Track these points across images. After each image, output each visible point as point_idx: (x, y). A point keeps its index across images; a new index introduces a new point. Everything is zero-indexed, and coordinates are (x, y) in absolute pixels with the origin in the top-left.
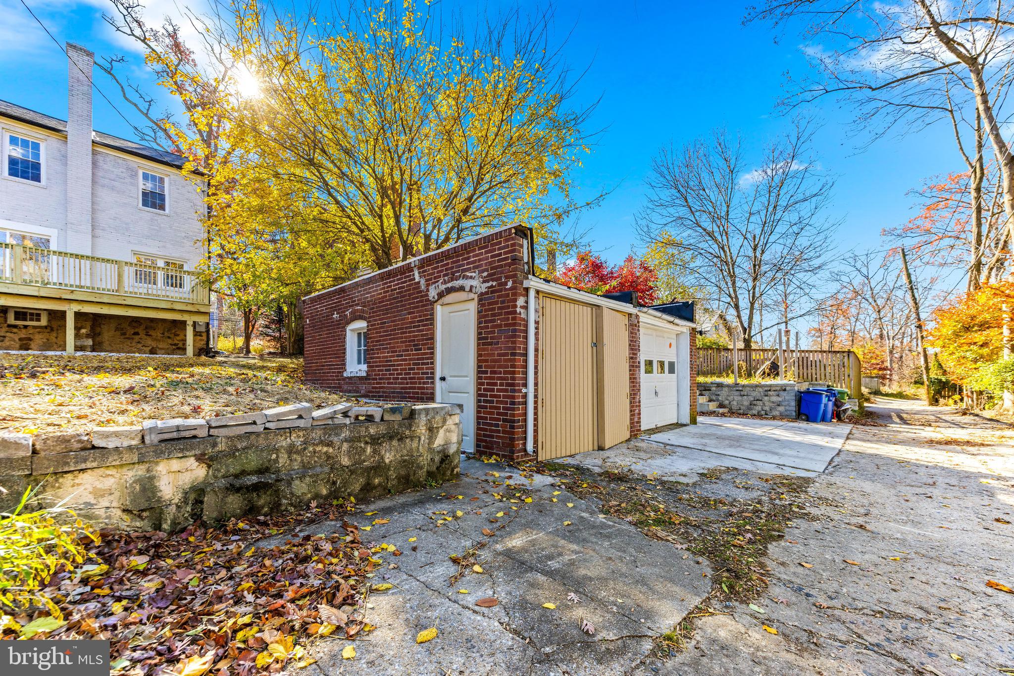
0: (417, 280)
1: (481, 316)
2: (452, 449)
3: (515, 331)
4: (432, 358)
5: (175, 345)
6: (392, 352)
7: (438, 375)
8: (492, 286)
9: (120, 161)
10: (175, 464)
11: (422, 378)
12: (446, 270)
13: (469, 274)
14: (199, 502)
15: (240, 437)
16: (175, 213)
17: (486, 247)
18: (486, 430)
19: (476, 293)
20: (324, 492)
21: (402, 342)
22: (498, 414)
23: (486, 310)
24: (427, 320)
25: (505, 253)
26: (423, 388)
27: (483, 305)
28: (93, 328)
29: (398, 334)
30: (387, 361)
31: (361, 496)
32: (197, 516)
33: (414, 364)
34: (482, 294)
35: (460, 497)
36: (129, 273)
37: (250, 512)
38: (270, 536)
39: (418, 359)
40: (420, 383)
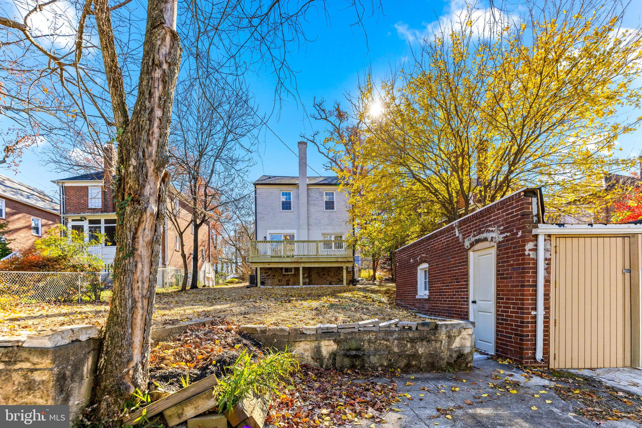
0: (457, 235)
1: (499, 258)
2: (467, 351)
3: (524, 268)
4: (467, 288)
5: (339, 279)
6: (443, 283)
7: (471, 299)
8: (507, 236)
9: (317, 190)
10: (327, 343)
11: (461, 301)
12: (476, 227)
13: (491, 229)
14: (334, 359)
15: (349, 333)
16: (339, 209)
17: (503, 208)
18: (503, 340)
19: (495, 242)
20: (385, 364)
21: (449, 277)
22: (511, 329)
23: (503, 254)
24: (463, 262)
25: (516, 211)
26: (461, 308)
27: (500, 250)
28: (309, 273)
29: (446, 271)
30: (440, 289)
31: (405, 369)
32: (334, 364)
33: (456, 292)
34: (500, 242)
35: (464, 381)
36: (321, 245)
37: (353, 367)
38: (359, 379)
39: (459, 288)
40: (459, 304)
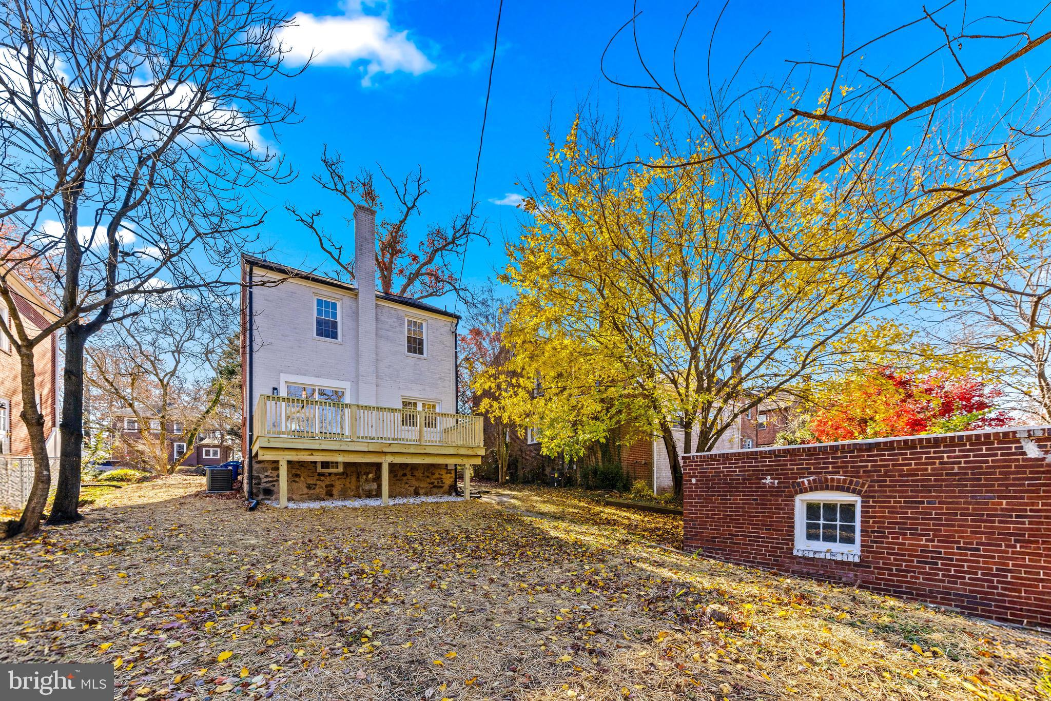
0: (1033, 456)
5: (432, 483)
9: (393, 312)
16: (432, 356)
28: (376, 472)
